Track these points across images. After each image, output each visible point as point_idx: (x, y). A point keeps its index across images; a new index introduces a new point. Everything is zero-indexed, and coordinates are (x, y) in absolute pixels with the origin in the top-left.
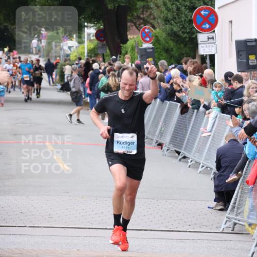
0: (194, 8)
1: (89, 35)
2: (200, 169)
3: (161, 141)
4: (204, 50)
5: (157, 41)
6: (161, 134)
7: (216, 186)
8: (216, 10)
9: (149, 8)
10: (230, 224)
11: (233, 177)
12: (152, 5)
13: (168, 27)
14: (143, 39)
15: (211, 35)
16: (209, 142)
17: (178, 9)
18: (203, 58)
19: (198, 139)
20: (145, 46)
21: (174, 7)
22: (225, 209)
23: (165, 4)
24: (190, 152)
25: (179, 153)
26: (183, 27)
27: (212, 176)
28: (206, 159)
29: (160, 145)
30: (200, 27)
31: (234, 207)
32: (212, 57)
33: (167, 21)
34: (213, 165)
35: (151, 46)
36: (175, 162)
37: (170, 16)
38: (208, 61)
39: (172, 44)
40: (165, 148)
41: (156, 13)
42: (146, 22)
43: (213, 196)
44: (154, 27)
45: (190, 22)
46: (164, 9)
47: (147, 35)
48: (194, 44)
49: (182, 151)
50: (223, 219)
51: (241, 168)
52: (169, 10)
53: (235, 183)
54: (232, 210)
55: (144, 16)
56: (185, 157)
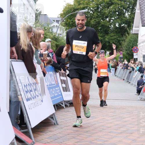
0: (133, 47)
1: (107, 54)
2: (133, 85)
3: (124, 79)
4: (135, 57)
5: (124, 55)
6: (124, 77)
7: (137, 89)
8: (138, 47)
9: (122, 47)
10: (140, 98)
11: (141, 87)
12: (123, 47)
13: (127, 52)
14: (121, 54)
15: (137, 53)
16: (135, 80)
17: (129, 47)
18: (135, 59)
19: (133, 78)
20: (121, 56)
21: (128, 47)
22: (139, 95)
23: (126, 46)
24: (131, 81)
25: (128, 81)
26: (130, 52)
27: (136, 87)
28: (135, 83)
29: (124, 80)
30: (134, 52)
31: (141, 94)
32: (137, 59)
33: (126, 50)
34: (136, 84)
35: (122, 56)
36: (127, 84)
37: (127, 49)
38: (136, 60)
39: (127, 56)
40: (125, 80)
41: (124, 48)
42: (121, 51)
43: (136, 92)
44: (123, 52)
45: (132, 50)
46: (126, 47)
47: (121, 53)
48: (133, 55)
49: (129, 81)
50: (139, 97)
51: (144, 84)
52: (127, 47)
53: (142, 88)
54: (141, 95)
55: (121, 49)
56: (130, 82)
